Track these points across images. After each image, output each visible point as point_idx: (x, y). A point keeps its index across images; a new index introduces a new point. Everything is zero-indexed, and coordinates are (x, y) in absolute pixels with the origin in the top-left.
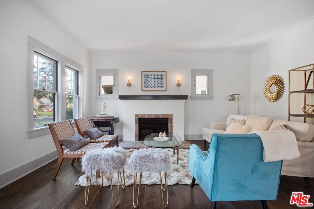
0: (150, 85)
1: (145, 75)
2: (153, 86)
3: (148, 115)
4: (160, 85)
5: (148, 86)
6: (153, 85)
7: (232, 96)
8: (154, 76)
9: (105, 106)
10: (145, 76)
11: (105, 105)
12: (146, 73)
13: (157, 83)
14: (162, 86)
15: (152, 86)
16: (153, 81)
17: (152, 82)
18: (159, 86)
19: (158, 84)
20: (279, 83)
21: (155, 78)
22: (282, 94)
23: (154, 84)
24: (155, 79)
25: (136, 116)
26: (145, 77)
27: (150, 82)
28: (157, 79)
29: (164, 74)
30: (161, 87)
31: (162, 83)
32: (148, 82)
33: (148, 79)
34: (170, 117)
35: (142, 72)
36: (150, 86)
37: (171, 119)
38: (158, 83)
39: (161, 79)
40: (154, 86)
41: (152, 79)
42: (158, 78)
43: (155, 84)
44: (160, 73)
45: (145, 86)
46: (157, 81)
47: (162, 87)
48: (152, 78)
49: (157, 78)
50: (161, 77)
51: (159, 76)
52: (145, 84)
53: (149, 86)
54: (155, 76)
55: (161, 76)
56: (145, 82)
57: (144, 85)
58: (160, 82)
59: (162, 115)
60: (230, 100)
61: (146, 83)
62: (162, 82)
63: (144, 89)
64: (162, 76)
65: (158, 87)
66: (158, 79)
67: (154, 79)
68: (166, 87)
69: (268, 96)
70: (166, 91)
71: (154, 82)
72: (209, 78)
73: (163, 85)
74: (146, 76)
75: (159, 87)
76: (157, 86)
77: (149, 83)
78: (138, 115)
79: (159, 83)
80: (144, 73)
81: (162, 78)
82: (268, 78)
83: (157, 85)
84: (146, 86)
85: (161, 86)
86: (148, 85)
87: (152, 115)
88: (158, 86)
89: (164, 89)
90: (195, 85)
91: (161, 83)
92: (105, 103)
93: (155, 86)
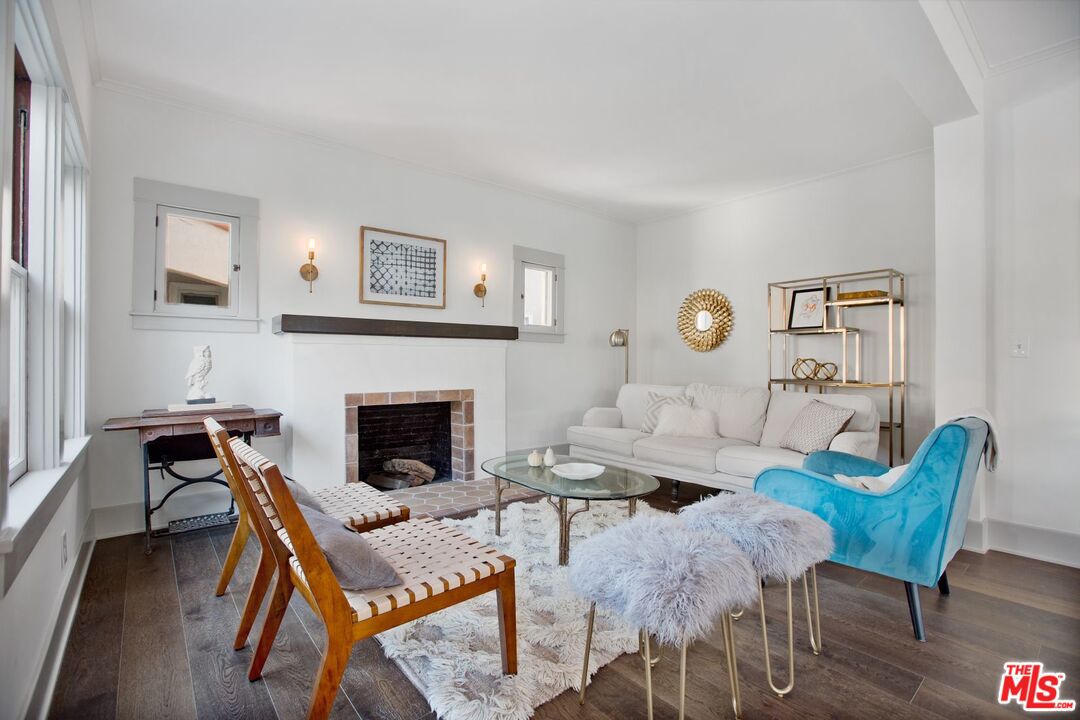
0: (392, 282)
1: (373, 242)
2: (401, 289)
3: (395, 395)
4: (425, 286)
5: (382, 287)
6: (401, 283)
7: (619, 333)
8: (404, 252)
9: (210, 362)
10: (374, 247)
11: (210, 356)
12: (379, 237)
13: (413, 276)
14: (432, 289)
15: (396, 288)
16: (401, 270)
17: (398, 275)
18: (422, 288)
19: (418, 282)
20: (722, 308)
21: (409, 258)
22: (729, 335)
23: (404, 280)
24: (409, 263)
25: (349, 399)
26: (373, 252)
27: (392, 271)
28: (413, 264)
29: (438, 247)
30: (427, 294)
31: (430, 281)
32: (383, 270)
33: (382, 258)
34: (467, 397)
35: (363, 229)
36: (392, 288)
37: (470, 407)
38: (419, 276)
39: (427, 266)
40: (404, 286)
41: (399, 262)
42: (418, 259)
43: (408, 280)
44: (427, 245)
45: (373, 286)
46: (414, 269)
47: (432, 295)
48: (399, 257)
49: (414, 259)
50: (430, 258)
51: (423, 255)
52: (373, 275)
53: (387, 287)
54: (409, 253)
55: (428, 255)
56: (374, 270)
57: (368, 282)
58: (425, 274)
59: (441, 392)
60: (616, 345)
61: (378, 275)
62: (432, 278)
63: (370, 295)
64: (432, 255)
65: (418, 293)
66: (418, 264)
67: (403, 263)
68: (444, 294)
69: (690, 338)
70: (443, 307)
71: (406, 271)
72: (555, 278)
73: (434, 286)
74: (378, 246)
75: (422, 294)
76: (413, 287)
77: (387, 276)
78: (358, 397)
79: (422, 277)
80: (369, 236)
81: (432, 261)
82: (691, 296)
83: (416, 284)
84: (378, 286)
85: (428, 289)
86: (382, 282)
87: (410, 394)
88: (418, 288)
89: (438, 301)
90: (522, 297)
91: (428, 278)
92: (208, 347)
93: (408, 286)
